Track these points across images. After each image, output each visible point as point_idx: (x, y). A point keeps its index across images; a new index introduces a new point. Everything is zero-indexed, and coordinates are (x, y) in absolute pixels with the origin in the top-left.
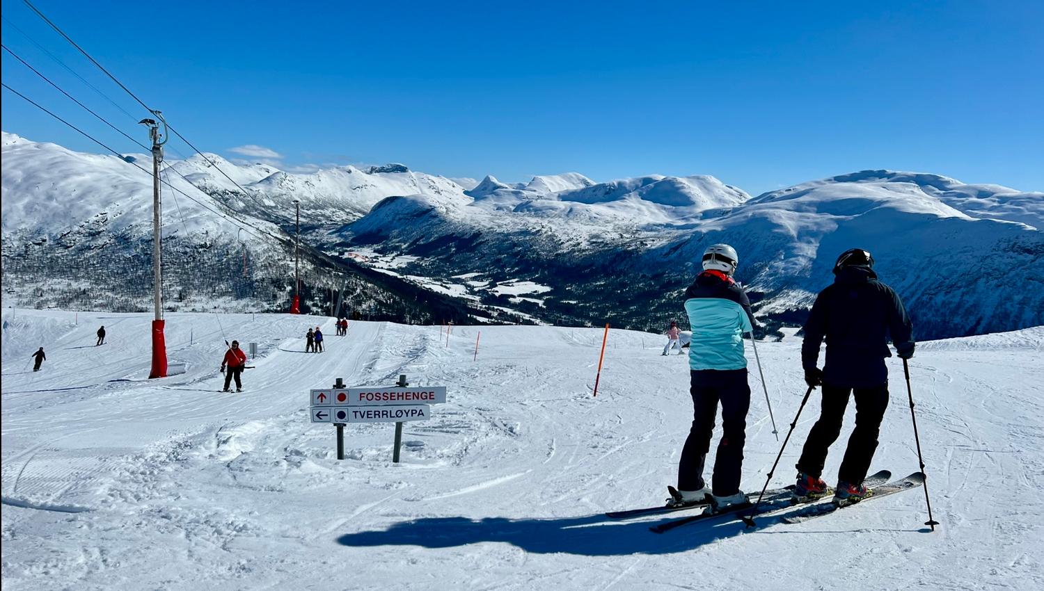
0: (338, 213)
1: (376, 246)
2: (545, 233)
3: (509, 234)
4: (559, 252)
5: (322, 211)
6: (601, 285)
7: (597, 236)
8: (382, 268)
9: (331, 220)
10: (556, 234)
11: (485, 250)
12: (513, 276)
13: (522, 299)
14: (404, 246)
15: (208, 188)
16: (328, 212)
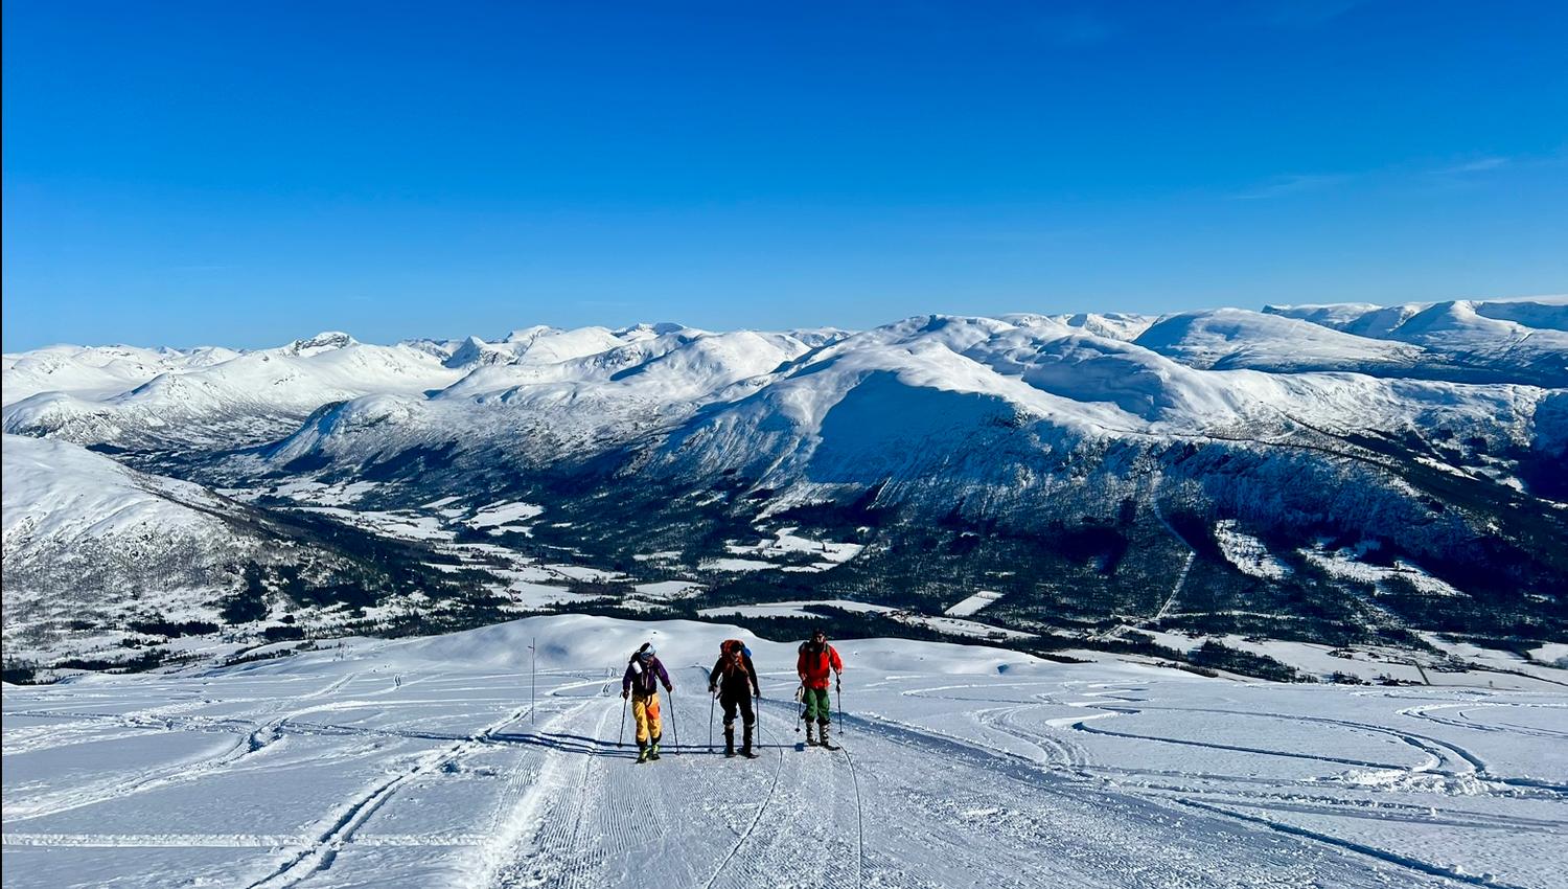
0: (256, 423)
1: (318, 474)
2: (540, 432)
3: (493, 439)
4: (558, 457)
5: (234, 423)
6: (603, 498)
7: (606, 430)
8: (330, 506)
9: (249, 436)
10: (555, 432)
11: (462, 462)
12: (498, 496)
13: (505, 529)
14: (356, 469)
15: (64, 413)
16: (242, 424)
